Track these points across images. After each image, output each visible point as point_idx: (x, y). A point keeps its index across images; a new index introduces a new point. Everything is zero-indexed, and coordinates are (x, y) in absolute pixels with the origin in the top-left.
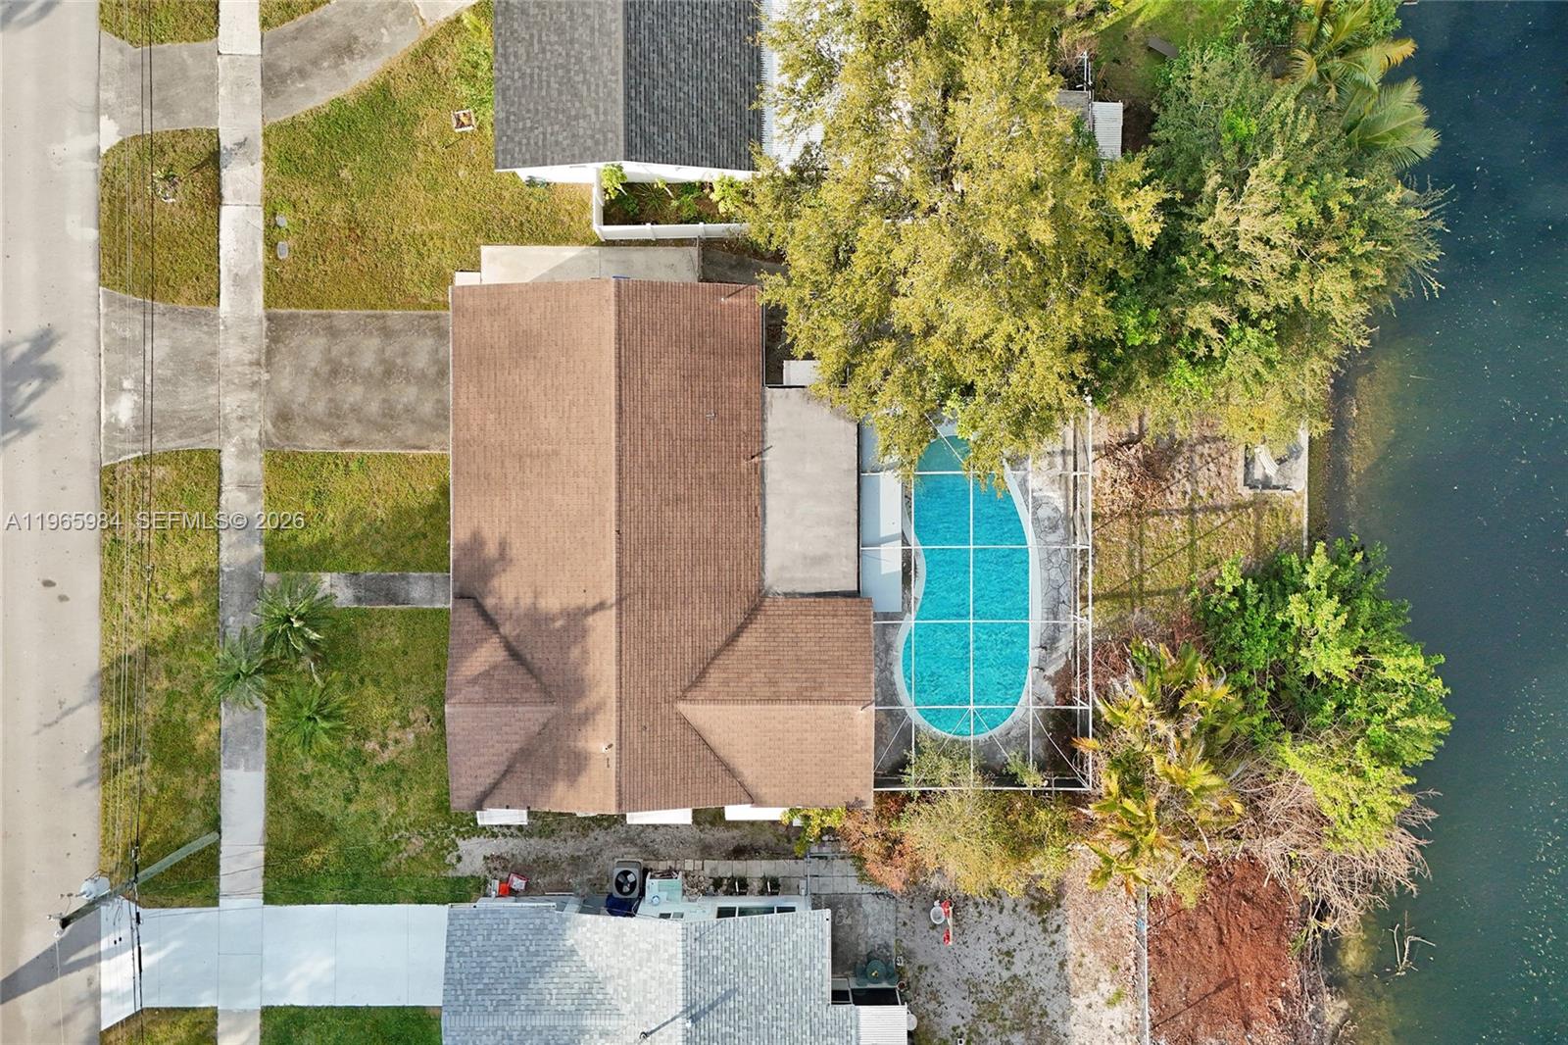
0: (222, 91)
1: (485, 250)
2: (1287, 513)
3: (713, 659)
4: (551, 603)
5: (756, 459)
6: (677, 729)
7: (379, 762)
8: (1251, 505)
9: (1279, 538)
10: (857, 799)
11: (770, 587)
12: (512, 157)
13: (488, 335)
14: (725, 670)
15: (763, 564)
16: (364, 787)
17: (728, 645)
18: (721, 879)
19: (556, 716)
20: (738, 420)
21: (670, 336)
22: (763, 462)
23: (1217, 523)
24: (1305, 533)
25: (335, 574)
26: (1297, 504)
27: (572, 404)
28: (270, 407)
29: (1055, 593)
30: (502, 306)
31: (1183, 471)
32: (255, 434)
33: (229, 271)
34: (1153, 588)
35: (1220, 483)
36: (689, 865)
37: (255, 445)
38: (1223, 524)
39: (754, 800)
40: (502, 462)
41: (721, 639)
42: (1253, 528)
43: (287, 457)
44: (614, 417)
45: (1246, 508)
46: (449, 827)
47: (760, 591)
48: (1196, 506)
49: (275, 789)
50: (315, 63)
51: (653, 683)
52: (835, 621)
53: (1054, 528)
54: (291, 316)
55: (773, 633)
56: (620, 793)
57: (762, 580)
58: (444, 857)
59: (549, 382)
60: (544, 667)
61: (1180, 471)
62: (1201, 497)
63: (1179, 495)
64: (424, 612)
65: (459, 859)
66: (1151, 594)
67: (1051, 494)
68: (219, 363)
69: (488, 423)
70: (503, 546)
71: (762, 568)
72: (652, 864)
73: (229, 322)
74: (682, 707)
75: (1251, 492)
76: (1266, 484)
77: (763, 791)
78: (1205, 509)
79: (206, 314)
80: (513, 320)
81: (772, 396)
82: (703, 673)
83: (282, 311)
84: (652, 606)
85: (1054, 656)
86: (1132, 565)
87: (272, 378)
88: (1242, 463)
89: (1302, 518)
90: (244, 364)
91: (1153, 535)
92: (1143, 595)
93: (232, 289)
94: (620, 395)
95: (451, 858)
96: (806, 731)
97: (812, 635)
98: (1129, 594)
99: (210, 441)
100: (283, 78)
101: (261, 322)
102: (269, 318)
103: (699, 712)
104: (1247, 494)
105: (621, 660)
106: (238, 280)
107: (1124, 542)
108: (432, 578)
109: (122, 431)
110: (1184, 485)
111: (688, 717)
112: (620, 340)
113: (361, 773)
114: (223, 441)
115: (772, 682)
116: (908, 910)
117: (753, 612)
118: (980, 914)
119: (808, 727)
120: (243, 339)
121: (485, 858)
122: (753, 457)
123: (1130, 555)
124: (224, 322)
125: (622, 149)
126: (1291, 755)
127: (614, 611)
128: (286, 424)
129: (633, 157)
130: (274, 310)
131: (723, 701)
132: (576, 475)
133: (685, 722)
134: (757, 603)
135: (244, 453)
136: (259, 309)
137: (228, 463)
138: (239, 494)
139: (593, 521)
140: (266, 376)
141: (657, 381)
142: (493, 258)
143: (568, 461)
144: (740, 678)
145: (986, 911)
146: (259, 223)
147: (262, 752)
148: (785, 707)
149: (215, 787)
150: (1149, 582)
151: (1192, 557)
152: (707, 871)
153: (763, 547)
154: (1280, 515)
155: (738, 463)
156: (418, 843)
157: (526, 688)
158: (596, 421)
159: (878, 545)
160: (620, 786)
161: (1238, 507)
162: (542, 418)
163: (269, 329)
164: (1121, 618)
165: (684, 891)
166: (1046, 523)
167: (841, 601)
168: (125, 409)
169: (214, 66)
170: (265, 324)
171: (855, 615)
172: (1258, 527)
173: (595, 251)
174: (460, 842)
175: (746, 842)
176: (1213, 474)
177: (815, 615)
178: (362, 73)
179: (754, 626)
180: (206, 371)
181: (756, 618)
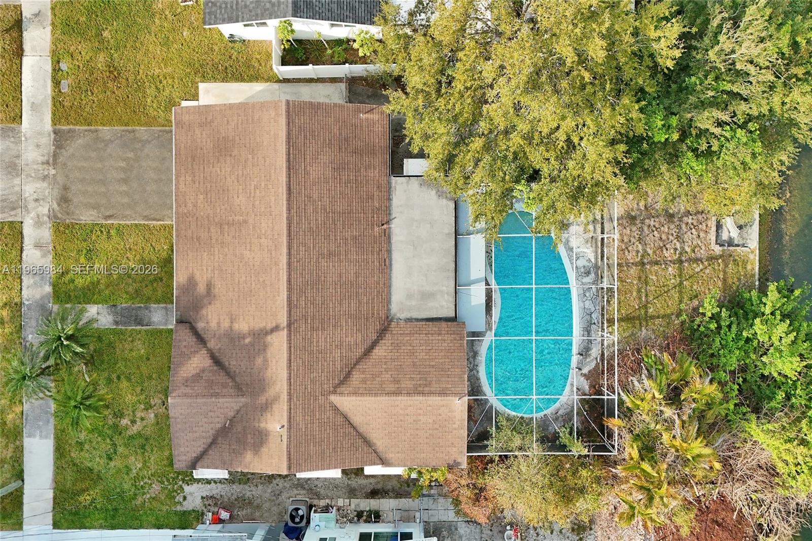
1: (202, 86)
2: (745, 263)
3: (355, 365)
4: (242, 326)
5: (385, 226)
6: (330, 414)
7: (130, 433)
8: (720, 257)
9: (739, 279)
10: (455, 461)
11: (395, 315)
12: (215, 17)
13: (199, 141)
14: (363, 373)
15: (390, 298)
16: (120, 449)
17: (366, 355)
18: (362, 512)
19: (245, 405)
20: (372, 199)
21: (325, 140)
22: (390, 228)
23: (698, 269)
24: (757, 277)
25: (100, 306)
26: (751, 256)
27: (256, 187)
28: (56, 193)
29: (588, 317)
30: (209, 120)
31: (675, 234)
32: (46, 211)
33: (28, 100)
34: (654, 313)
35: (699, 243)
36: (340, 502)
37: (46, 218)
38: (701, 270)
39: (384, 462)
40: (209, 229)
41: (360, 351)
42: (722, 273)
43: (67, 227)
44: (285, 196)
45: (717, 259)
46: (178, 477)
47: (388, 317)
48: (683, 258)
49: (60, 451)
51: (313, 381)
52: (440, 338)
53: (588, 273)
54: (69, 131)
55: (397, 346)
56: (289, 459)
57: (389, 310)
58: (174, 497)
59: (240, 172)
60: (237, 371)
61: (672, 235)
62: (686, 252)
63: (672, 251)
64: (161, 331)
65: (185, 498)
66: (652, 317)
67: (586, 250)
68: (22, 162)
69: (199, 201)
70: (209, 287)
71: (389, 302)
72: (315, 502)
73: (28, 136)
74: (333, 398)
75: (721, 248)
76: (730, 243)
77: (390, 456)
78: (690, 260)
79: (13, 130)
80: (216, 130)
81: (396, 183)
82: (348, 375)
83: (64, 128)
84: (313, 328)
85: (588, 360)
86: (640, 298)
87: (57, 173)
88: (714, 229)
89: (754, 266)
90: (38, 164)
91: (654, 278)
92: (648, 318)
93: (30, 112)
94: (290, 181)
95: (179, 498)
96: (420, 415)
97: (424, 348)
98: (638, 318)
99: (16, 216)
101: (50, 135)
102: (55, 132)
103: (346, 402)
104: (718, 250)
105: (290, 366)
106: (34, 107)
107: (635, 282)
108: (166, 308)
110: (675, 244)
111: (338, 405)
112: (289, 142)
113: (119, 440)
114: (25, 216)
115: (396, 381)
116: (489, 532)
117: (383, 332)
118: (538, 535)
119: (421, 412)
120: (38, 146)
121: (202, 498)
122: (383, 225)
123: (639, 291)
124: (25, 135)
125: (291, 9)
126: (756, 430)
127: (285, 332)
128: (67, 204)
129: (299, 15)
130: (58, 127)
131: (362, 394)
132: (259, 237)
133: (336, 409)
134: (386, 326)
135: (38, 224)
136: (48, 126)
137: (29, 231)
138: (35, 251)
139: (271, 269)
140: (53, 172)
141: (315, 172)
142: (207, 91)
143: (254, 228)
144: (374, 377)
145: (542, 532)
146: (49, 68)
147: (51, 427)
148: (405, 398)
149: (20, 450)
150: (651, 310)
151: (680, 292)
152: (353, 506)
153: (390, 287)
154: (740, 264)
155: (372, 229)
156: (156, 487)
157: (224, 386)
158: (273, 199)
159: (469, 285)
160: (290, 454)
161: (712, 258)
162: (235, 197)
163: (55, 140)
164: (633, 334)
165: (337, 520)
166: (582, 270)
167: (444, 324)
170: (53, 136)
171: (454, 334)
172: (725, 272)
173: (276, 86)
174: (186, 488)
175: (379, 486)
176: (695, 237)
177: (426, 334)
179: (383, 341)
180: (13, 168)
181: (385, 336)
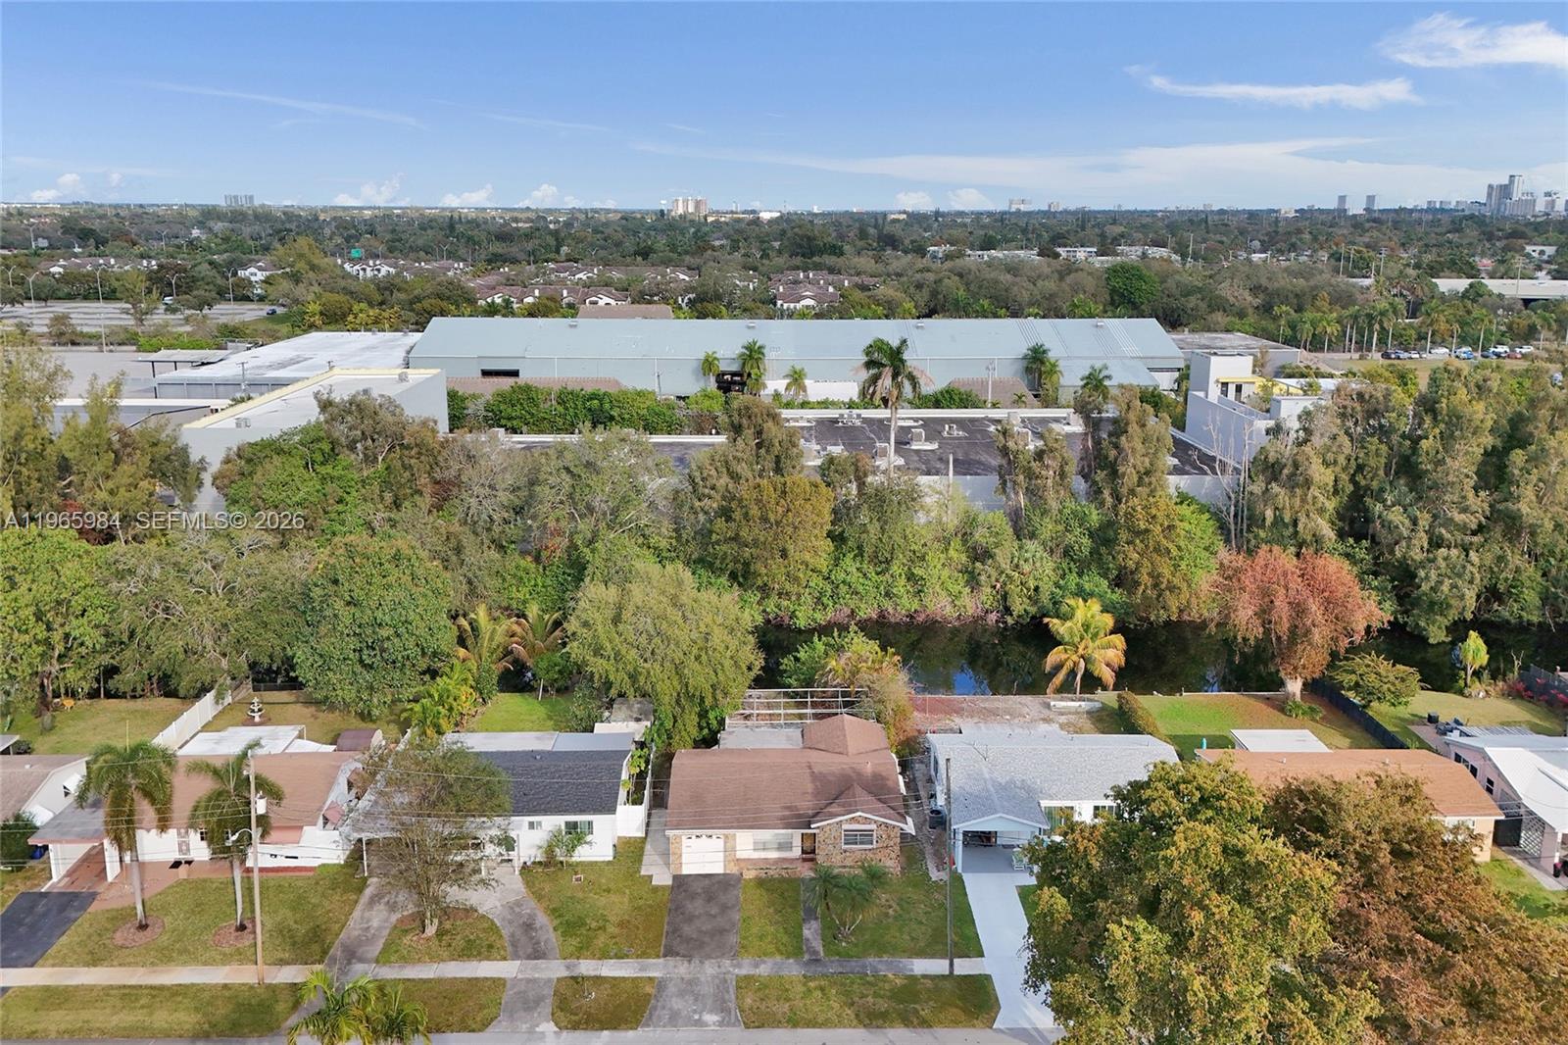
0: (537, 976)
1: (643, 873)
32: (728, 962)
33: (637, 973)
37: (735, 962)
43: (742, 948)
49: (922, 953)
50: (532, 938)
54: (665, 948)
68: (687, 977)
73: (665, 972)
79: (659, 982)
83: (662, 951)
87: (698, 955)
90: (690, 967)
93: (647, 972)
99: (731, 980)
100: (536, 951)
101: (667, 960)
102: (665, 956)
106: (642, 969)
109: (724, 1019)
114: (732, 973)
120: (675, 967)
124: (665, 975)
130: (661, 954)
135: (739, 966)
136: (661, 960)
137: (744, 972)
138: (761, 967)
140: (697, 957)
146: (613, 961)
147: (902, 960)
149: (925, 976)
163: (671, 956)
168: (711, 1018)
169: (521, 980)
170: (668, 957)
173: (649, 839)
178: (542, 919)
180: (692, 982)
